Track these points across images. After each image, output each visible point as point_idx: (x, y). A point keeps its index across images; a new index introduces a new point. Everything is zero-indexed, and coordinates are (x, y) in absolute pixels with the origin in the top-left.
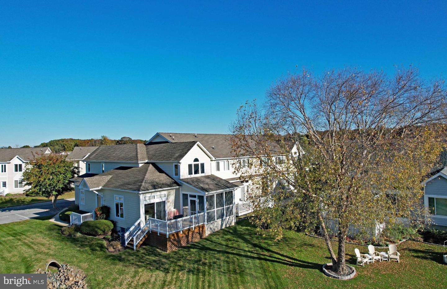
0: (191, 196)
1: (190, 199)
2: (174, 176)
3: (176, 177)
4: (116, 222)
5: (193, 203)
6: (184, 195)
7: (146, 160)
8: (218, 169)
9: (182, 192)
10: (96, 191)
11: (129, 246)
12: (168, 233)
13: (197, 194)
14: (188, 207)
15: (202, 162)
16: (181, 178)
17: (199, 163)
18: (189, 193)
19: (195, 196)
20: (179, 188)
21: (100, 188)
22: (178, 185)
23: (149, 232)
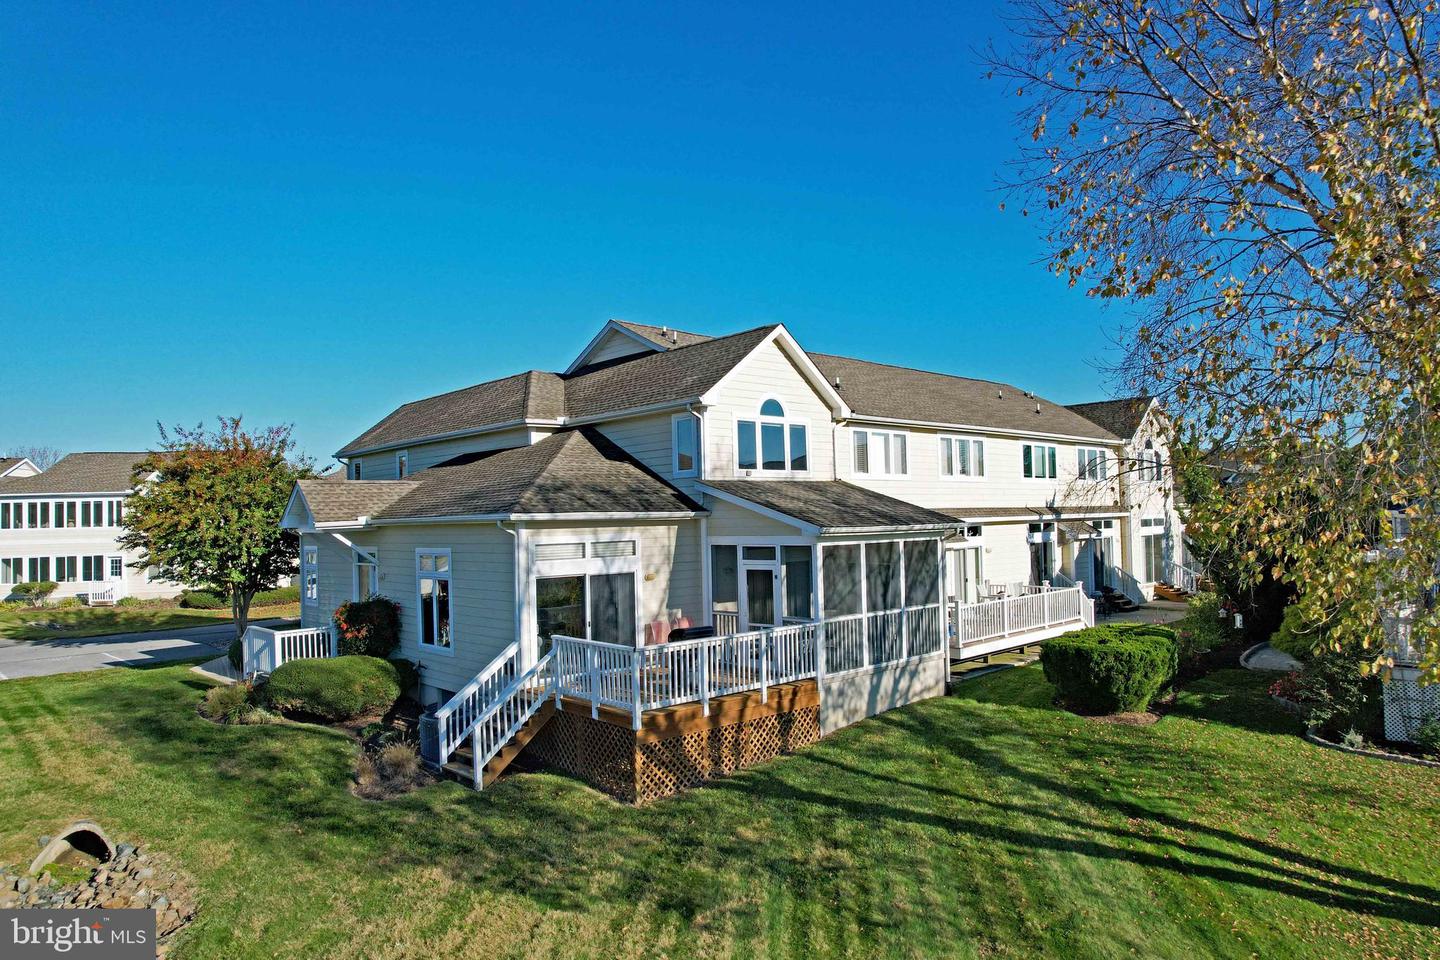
0: (751, 552)
1: (744, 566)
2: (675, 474)
3: (686, 473)
4: (420, 666)
5: (761, 583)
6: (716, 549)
7: (560, 415)
8: (863, 464)
9: (707, 542)
10: (346, 533)
11: (453, 767)
12: (639, 709)
13: (778, 541)
14: (739, 606)
15: (799, 421)
16: (707, 476)
17: (787, 421)
18: (741, 542)
19: (768, 553)
20: (695, 521)
21: (362, 520)
22: (694, 506)
23: (550, 703)
